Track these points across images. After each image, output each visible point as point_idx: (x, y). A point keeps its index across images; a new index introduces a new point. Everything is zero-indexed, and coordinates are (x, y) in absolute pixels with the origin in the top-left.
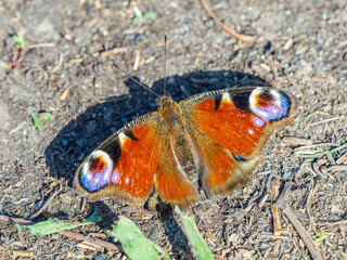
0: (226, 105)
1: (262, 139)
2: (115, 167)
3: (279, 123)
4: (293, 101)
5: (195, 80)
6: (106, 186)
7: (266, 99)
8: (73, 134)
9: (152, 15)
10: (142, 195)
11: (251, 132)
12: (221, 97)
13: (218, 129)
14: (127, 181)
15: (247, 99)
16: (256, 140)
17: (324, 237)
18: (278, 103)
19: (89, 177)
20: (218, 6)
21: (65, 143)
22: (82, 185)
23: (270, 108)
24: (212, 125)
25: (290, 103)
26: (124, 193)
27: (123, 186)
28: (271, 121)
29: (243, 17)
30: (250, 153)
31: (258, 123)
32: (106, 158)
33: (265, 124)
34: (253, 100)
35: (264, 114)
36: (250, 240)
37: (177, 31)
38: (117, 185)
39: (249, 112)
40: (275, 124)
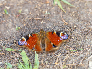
0: (55, 34)
1: (61, 43)
2: (26, 41)
3: (65, 40)
4: (69, 36)
5: (52, 29)
6: (24, 45)
7: (63, 34)
8: (23, 33)
9: (49, 13)
10: (31, 49)
11: (59, 41)
12: (54, 32)
13: (52, 38)
14: (28, 45)
15: (59, 34)
16: (60, 43)
17: (65, 67)
18: (66, 36)
19: (20, 42)
20: (63, 15)
21: (21, 34)
22: (18, 44)
23: (64, 37)
24: (51, 37)
25: (68, 37)
26: (27, 47)
27: (27, 46)
28: (63, 40)
29: (68, 19)
30: (57, 45)
31: (61, 39)
32: (25, 39)
33: (62, 40)
34: (61, 34)
35: (62, 38)
36: (50, 63)
37: (53, 18)
38: (26, 45)
39: (59, 36)
40: (64, 40)
